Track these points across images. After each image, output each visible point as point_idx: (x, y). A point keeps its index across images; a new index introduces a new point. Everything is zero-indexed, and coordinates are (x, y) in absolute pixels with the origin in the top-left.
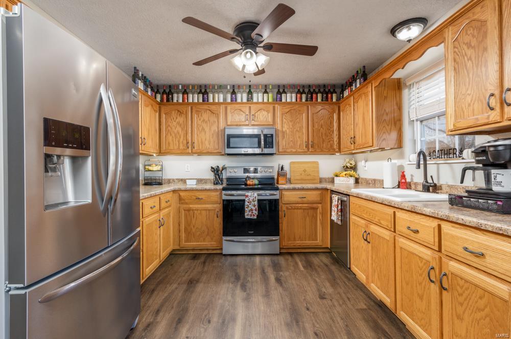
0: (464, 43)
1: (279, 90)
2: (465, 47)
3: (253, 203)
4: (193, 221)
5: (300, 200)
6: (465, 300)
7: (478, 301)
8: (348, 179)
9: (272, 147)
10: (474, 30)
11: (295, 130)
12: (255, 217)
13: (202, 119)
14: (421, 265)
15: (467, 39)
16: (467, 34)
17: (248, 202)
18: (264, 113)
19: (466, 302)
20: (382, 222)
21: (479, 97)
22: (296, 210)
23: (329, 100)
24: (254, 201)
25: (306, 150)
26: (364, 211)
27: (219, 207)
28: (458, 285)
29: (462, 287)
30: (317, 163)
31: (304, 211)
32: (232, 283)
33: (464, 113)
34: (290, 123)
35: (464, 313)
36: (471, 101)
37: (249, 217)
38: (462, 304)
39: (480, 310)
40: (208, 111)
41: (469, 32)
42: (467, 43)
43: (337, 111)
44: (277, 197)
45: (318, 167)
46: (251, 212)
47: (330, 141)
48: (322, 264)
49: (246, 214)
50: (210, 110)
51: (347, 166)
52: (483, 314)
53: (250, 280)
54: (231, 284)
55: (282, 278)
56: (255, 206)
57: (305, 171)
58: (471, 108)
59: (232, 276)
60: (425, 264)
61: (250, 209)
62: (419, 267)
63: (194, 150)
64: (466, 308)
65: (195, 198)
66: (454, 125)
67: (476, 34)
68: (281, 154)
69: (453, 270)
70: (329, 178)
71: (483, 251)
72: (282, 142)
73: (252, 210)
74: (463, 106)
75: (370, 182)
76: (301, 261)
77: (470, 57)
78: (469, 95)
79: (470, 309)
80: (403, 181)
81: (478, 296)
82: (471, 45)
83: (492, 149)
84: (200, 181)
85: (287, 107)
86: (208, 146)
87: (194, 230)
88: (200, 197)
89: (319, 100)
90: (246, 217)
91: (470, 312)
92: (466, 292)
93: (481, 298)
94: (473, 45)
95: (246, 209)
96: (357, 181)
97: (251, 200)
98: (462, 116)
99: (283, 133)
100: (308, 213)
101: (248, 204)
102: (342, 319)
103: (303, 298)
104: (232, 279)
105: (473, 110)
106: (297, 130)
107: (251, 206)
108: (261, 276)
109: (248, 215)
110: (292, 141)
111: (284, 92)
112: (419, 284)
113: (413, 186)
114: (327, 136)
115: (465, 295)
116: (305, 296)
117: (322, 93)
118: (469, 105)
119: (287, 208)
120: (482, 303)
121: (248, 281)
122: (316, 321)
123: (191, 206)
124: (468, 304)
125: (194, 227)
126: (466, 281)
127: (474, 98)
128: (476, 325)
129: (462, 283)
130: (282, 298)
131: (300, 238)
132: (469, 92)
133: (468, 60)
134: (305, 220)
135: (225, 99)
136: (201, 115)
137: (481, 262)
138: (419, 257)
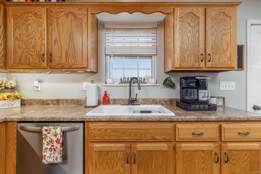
0: (186, 22)
2: (187, 25)
6: (237, 161)
7: (244, 158)
8: (13, 102)
10: (192, 18)
14: (203, 155)
15: (188, 21)
16: (188, 18)
19: (237, 163)
20: (157, 137)
21: (194, 53)
26: (124, 133)
28: (233, 155)
29: (234, 155)
33: (185, 59)
35: (236, 168)
36: (190, 54)
38: (234, 165)
39: (244, 162)
41: (189, 17)
42: (188, 23)
52: (246, 162)
58: (190, 58)
60: (207, 154)
62: (202, 158)
64: (237, 167)
66: (180, 65)
67: (193, 20)
69: (229, 148)
71: (248, 131)
74: (185, 56)
77: (190, 31)
78: (189, 51)
79: (239, 164)
81: (244, 155)
82: (190, 25)
83: (202, 80)
91: (239, 166)
92: (237, 156)
93: (245, 155)
94: (191, 25)
98: (184, 61)
105: (191, 59)
112: (202, 170)
115: (236, 159)
118: (189, 56)
120: (246, 157)
124: (238, 163)
126: (238, 151)
128: (243, 170)
129: (234, 153)
132: (188, 49)
133: (188, 32)
137: (248, 137)
138: (202, 151)
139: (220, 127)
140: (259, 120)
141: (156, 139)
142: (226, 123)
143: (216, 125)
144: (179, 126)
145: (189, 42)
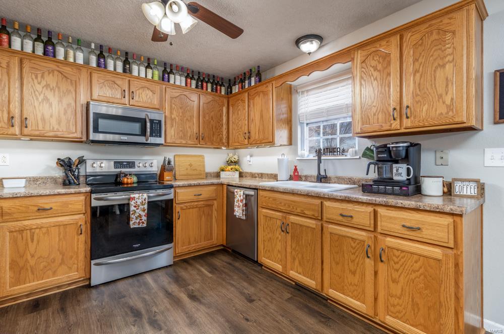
0: (371, 66)
1: (165, 68)
2: (372, 69)
3: (142, 207)
4: (32, 247)
5: (195, 198)
6: (401, 266)
7: (413, 265)
8: (234, 173)
9: (160, 136)
10: (379, 57)
11: (185, 119)
12: (145, 225)
13: (44, 83)
14: (354, 245)
15: (373, 63)
16: (373, 59)
17: (135, 207)
18: (147, 92)
19: (401, 268)
20: (306, 212)
21: (383, 109)
22: (191, 210)
23: (219, 92)
24: (142, 205)
25: (197, 142)
26: (281, 203)
27: (82, 219)
28: (394, 255)
29: (397, 257)
30: (202, 157)
31: (199, 210)
32: (134, 325)
33: (369, 120)
34: (180, 110)
35: (399, 276)
36: (376, 111)
37: (136, 226)
38: (397, 270)
39: (414, 271)
40: (56, 73)
41: (375, 59)
42: (373, 66)
43: (226, 105)
44: (171, 196)
45: (204, 162)
46: (138, 218)
47: (219, 135)
48: (225, 264)
49: (131, 223)
50: (59, 72)
51: (231, 161)
52: (418, 274)
53: (157, 311)
54: (132, 327)
55: (196, 293)
56: (144, 211)
57: (191, 165)
58: (376, 117)
59: (127, 314)
60: (358, 244)
61: (137, 215)
62: (352, 247)
63: (26, 131)
64: (401, 274)
65: (36, 209)
66: (361, 129)
67: (381, 61)
68: (169, 146)
69: (390, 245)
70: (214, 173)
71: (420, 226)
72: (170, 132)
73: (140, 216)
74: (369, 115)
75: (257, 175)
76: (202, 266)
77: (376, 77)
78: (374, 106)
79: (405, 273)
80: (296, 174)
81: (413, 262)
82: (377, 69)
83: (394, 149)
84: (32, 181)
85: (177, 91)
86: (56, 127)
87: (32, 262)
88: (47, 207)
89: (209, 90)
90: (132, 227)
91: (406, 274)
92: (402, 260)
93: (416, 262)
94: (379, 69)
95: (132, 216)
96: (241, 175)
97: (139, 203)
98: (368, 123)
99: (172, 120)
100: (204, 211)
101: (135, 209)
102: (283, 316)
103: (234, 308)
104: (131, 319)
105: (378, 119)
106: (187, 119)
107: (139, 212)
108: (167, 299)
109: (134, 223)
110: (182, 131)
111: (171, 72)
112: (352, 262)
113: (303, 179)
114: (217, 129)
115: (401, 263)
116: (234, 306)
117: (212, 83)
118: (374, 115)
119: (182, 209)
120: (417, 266)
121: (155, 312)
122: (264, 330)
123: (26, 223)
124: (404, 269)
125: (33, 256)
126: (403, 251)
127: (378, 111)
128: (411, 283)
129: (397, 253)
130: (212, 318)
131: (195, 241)
132: (374, 104)
133: (374, 80)
134: (201, 219)
135: (87, 62)
136: (42, 77)
137: (420, 236)
138: (352, 239)
139: (375, 213)
140: (438, 210)
141: (304, 214)
142: (388, 210)
143: (370, 209)
144: (327, 204)
145: (375, 95)
